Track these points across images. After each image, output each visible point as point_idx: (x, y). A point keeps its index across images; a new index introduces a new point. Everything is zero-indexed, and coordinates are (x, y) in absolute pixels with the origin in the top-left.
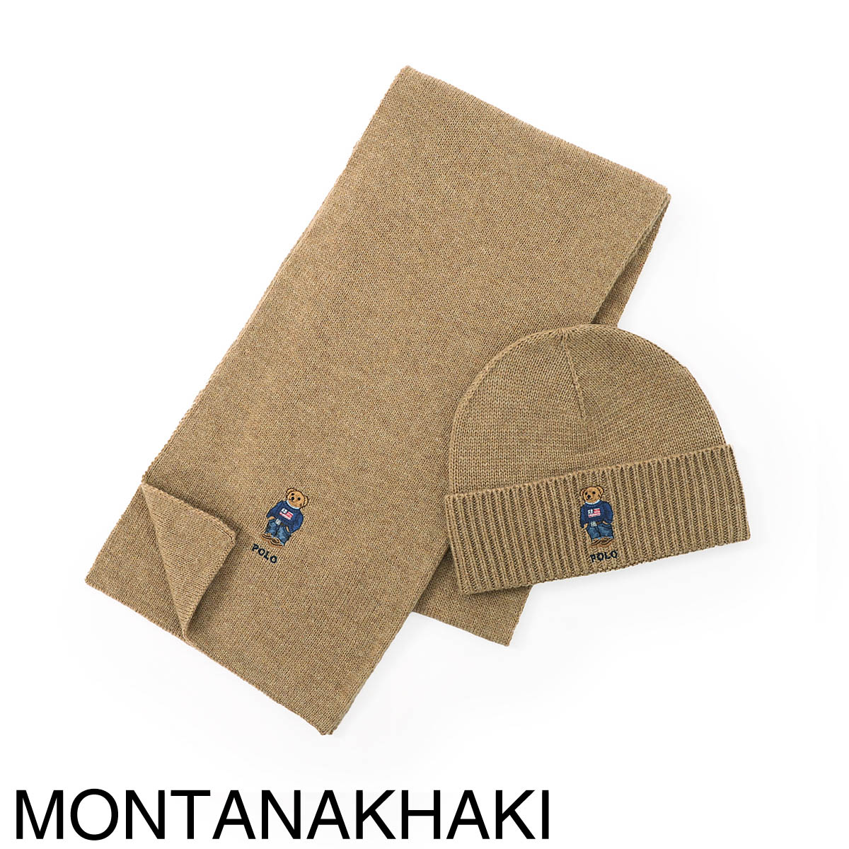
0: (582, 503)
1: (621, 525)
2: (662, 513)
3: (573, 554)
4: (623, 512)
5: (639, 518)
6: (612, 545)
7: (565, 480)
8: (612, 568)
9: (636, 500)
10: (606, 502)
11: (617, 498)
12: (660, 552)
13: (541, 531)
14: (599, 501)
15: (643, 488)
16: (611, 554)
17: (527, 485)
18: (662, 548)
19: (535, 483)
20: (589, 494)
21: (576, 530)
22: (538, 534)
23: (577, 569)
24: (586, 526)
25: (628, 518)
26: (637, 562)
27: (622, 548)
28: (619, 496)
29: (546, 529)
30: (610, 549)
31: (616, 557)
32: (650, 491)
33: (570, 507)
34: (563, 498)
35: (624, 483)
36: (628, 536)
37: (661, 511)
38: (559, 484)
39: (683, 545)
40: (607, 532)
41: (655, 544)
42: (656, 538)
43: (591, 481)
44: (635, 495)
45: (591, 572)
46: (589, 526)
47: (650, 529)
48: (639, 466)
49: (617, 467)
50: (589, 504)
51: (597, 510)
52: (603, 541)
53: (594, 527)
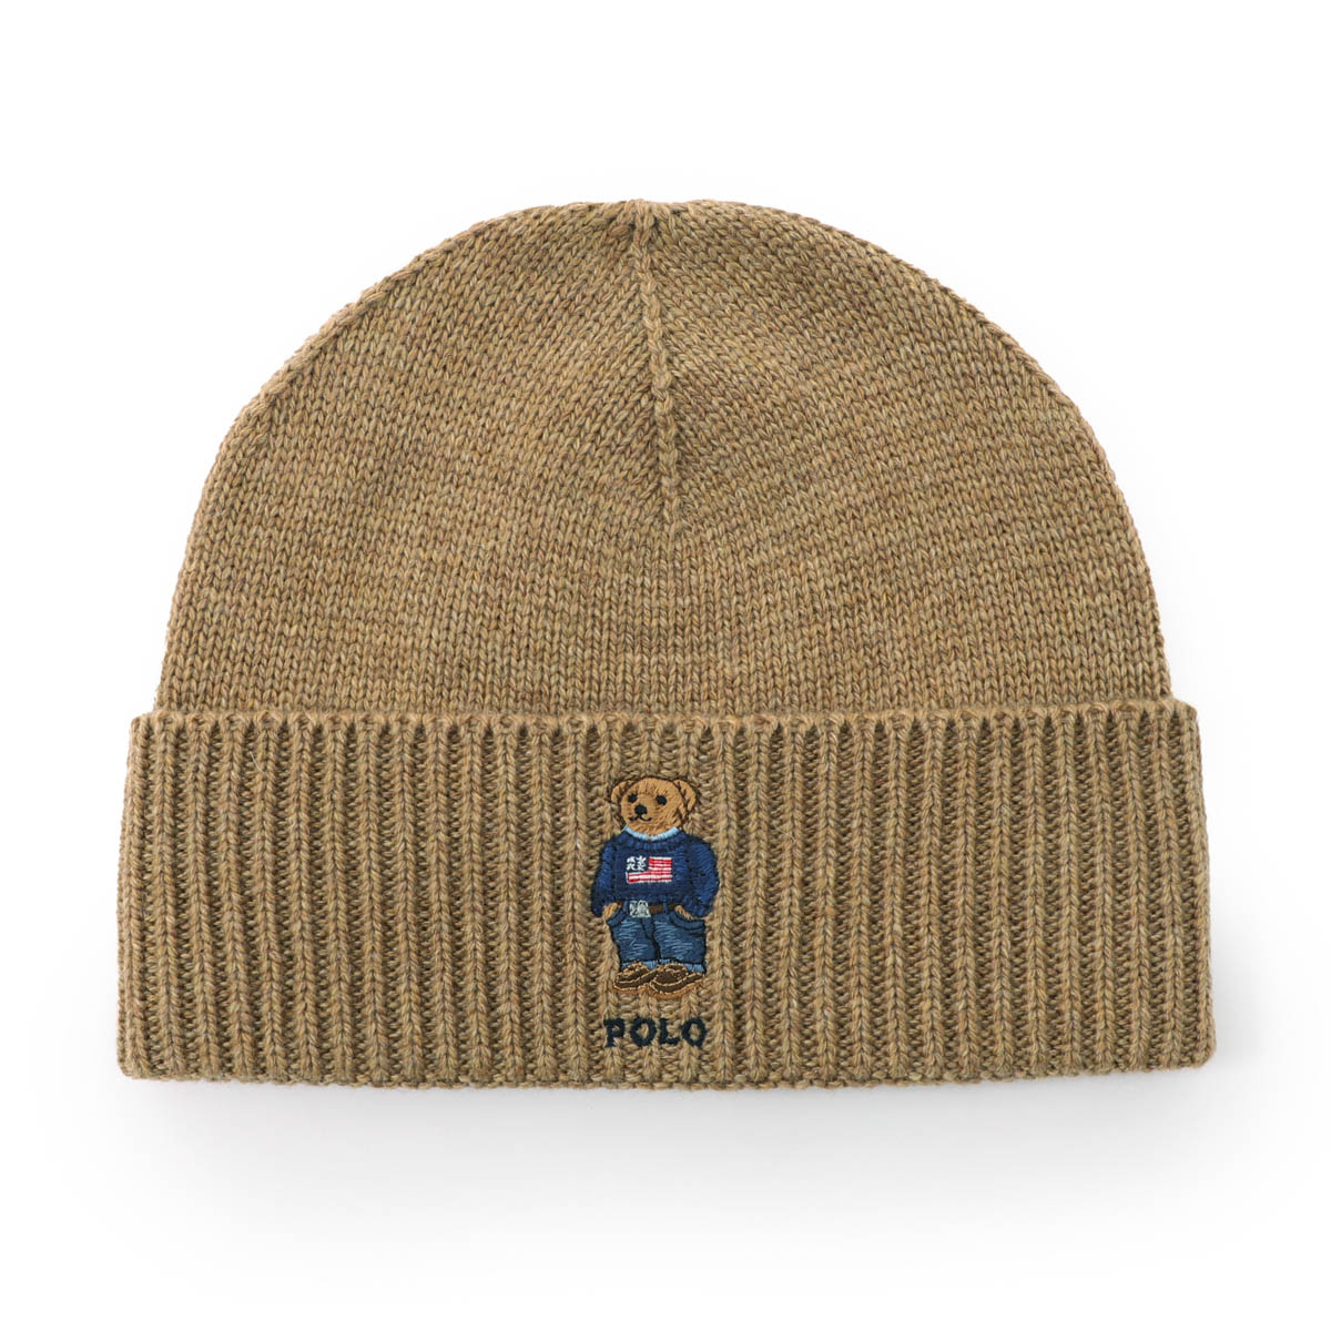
0: (610, 829)
1: (737, 931)
2: (898, 913)
3: (541, 1008)
4: (755, 884)
5: (808, 915)
6: (692, 998)
7: (557, 733)
8: (678, 1081)
9: (809, 848)
10: (699, 840)
11: (743, 833)
12: (868, 1059)
13: (437, 894)
14: (673, 830)
15: (844, 812)
16: (685, 1030)
17: (413, 718)
18: (878, 1043)
19: (446, 721)
20: (641, 800)
21: (567, 916)
22: (421, 905)
23: (544, 1059)
24: (609, 910)
25: (771, 908)
26: (773, 1076)
27: (730, 1016)
28: (752, 827)
29: (453, 888)
30: (684, 1010)
31: (699, 1043)
32: (867, 823)
33: (558, 835)
34: (539, 795)
35: (774, 784)
36: (759, 975)
37: (892, 902)
38: (534, 741)
39: (963, 1050)
40: (682, 947)
41: (853, 1027)
42: (858, 1004)
43: (654, 756)
44: (809, 828)
45: (596, 1078)
46: (623, 914)
47: (841, 961)
48: (845, 729)
49: (764, 721)
50: (636, 835)
51: (663, 862)
52: (665, 978)
53: (641, 920)
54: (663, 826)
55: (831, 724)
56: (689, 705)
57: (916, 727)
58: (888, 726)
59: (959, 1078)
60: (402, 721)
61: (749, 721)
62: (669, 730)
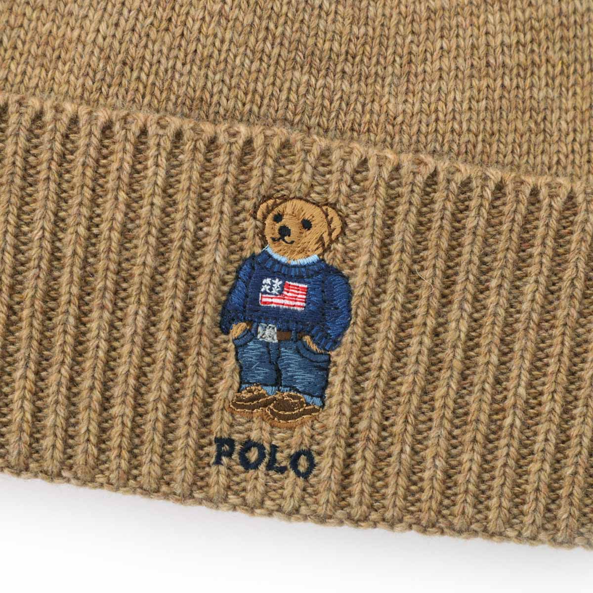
0: (251, 247)
1: (361, 371)
2: (525, 377)
3: (154, 416)
4: (386, 328)
5: (435, 364)
6: (306, 430)
7: (213, 141)
8: (280, 509)
9: (446, 300)
10: (338, 272)
11: (383, 273)
12: (470, 510)
13: (67, 288)
14: (314, 258)
15: (485, 269)
16: (294, 460)
17: (69, 108)
18: (480, 500)
19: (102, 115)
20: (285, 221)
21: (195, 330)
22: (50, 295)
23: (149, 468)
24: (238, 329)
25: (399, 352)
26: (374, 516)
27: (341, 452)
28: (393, 268)
29: (85, 282)
30: (294, 441)
31: (306, 475)
32: (507, 285)
33: (199, 245)
34: (185, 201)
35: (422, 227)
36: (377, 416)
37: (519, 367)
38: (189, 146)
39: (562, 514)
40: (303, 378)
41: (460, 478)
42: (470, 459)
43: (307, 178)
44: (449, 282)
45: (198, 495)
46: (250, 334)
47: (460, 414)
48: (500, 187)
49: (421, 162)
50: (276, 256)
51: (298, 288)
52: (282, 405)
53: (267, 345)
54: (304, 251)
55: (486, 178)
56: (349, 134)
57: (571, 197)
58: (544, 192)
59: (554, 541)
60: (58, 109)
61: (406, 160)
62: (325, 154)
